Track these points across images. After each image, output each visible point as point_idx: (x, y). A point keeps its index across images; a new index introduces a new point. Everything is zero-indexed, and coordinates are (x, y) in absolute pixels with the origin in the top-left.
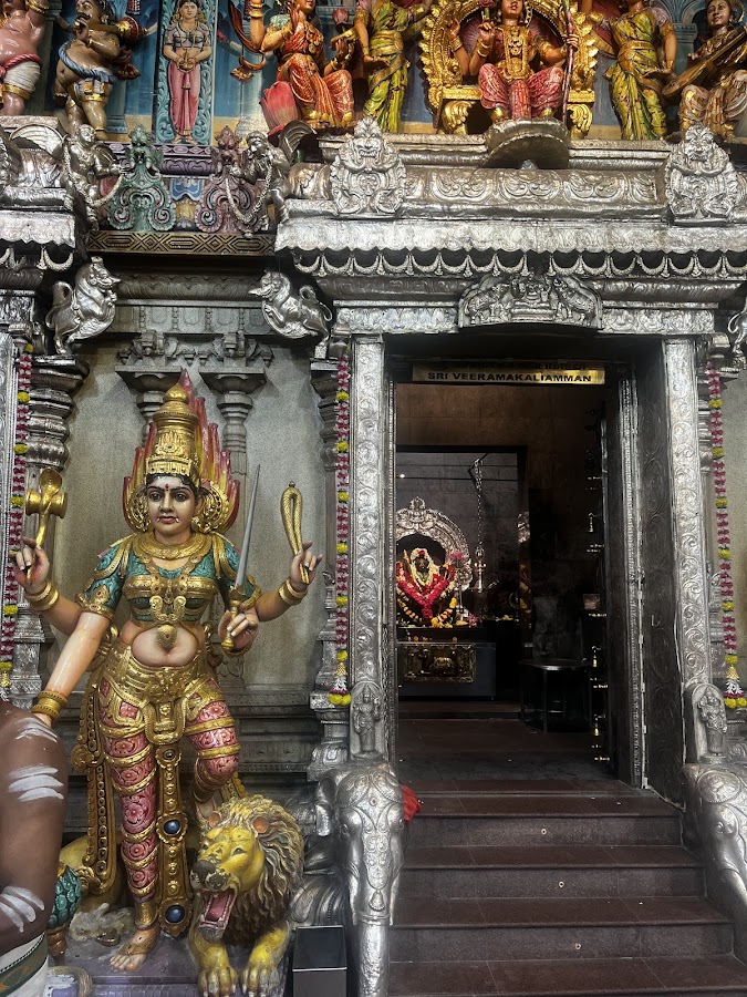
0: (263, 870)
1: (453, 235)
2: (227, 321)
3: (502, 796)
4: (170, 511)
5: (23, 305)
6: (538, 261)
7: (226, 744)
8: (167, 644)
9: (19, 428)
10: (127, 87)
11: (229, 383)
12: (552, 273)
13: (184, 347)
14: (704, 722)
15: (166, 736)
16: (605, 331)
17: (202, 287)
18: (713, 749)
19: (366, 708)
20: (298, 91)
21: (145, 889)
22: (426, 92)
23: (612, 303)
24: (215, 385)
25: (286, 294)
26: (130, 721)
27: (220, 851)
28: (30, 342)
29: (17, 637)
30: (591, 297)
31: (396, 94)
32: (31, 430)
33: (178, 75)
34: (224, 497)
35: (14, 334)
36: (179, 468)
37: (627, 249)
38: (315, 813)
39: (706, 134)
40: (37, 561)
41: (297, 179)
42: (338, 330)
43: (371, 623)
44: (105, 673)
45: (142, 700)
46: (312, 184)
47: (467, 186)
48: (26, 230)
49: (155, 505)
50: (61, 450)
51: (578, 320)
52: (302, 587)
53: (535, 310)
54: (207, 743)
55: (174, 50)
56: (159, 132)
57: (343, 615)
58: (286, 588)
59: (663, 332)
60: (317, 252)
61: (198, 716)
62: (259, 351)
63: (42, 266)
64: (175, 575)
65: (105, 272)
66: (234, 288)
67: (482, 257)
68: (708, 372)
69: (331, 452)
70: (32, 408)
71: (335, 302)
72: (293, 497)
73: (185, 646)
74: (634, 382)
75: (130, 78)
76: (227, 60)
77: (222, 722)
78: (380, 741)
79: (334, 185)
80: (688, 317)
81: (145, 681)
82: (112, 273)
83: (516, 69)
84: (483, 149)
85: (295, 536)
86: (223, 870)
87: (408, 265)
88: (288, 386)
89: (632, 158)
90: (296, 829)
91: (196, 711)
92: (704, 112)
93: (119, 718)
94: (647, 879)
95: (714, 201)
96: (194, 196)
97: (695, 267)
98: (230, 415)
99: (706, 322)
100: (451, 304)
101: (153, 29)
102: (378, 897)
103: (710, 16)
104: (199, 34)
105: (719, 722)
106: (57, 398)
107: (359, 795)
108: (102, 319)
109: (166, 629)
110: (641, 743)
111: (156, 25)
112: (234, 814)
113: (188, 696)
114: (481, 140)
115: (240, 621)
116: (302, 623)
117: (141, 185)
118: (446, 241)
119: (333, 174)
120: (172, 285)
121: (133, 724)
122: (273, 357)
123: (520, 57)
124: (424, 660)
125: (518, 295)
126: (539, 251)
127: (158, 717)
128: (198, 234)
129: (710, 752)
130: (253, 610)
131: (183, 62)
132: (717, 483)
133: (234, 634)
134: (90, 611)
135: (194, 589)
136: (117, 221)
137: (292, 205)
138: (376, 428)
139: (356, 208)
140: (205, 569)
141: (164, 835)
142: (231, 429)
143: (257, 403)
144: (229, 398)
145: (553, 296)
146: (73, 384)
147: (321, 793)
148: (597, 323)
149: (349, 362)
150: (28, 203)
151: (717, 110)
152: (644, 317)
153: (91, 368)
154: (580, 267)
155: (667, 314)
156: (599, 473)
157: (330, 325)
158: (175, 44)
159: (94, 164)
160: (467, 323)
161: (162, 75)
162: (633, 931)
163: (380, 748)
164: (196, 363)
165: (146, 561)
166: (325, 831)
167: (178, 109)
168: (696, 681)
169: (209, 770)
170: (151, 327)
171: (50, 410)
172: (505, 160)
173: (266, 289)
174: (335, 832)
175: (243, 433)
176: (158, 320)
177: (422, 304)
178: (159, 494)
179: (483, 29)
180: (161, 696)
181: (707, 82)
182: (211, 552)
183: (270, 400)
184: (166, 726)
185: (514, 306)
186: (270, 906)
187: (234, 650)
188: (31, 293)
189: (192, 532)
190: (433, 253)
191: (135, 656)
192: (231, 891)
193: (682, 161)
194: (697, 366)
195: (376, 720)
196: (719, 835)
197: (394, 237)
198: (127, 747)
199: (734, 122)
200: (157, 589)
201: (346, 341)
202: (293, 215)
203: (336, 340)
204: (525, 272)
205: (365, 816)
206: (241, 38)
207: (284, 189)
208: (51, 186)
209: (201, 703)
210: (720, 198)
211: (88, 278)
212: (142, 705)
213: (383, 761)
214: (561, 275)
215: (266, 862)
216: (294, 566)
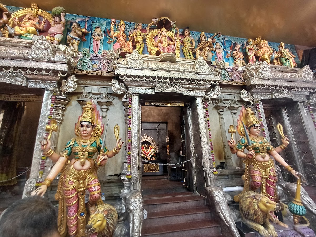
0: (106, 225)
1: (154, 74)
2: (104, 91)
3: (166, 198)
4: (85, 130)
5: (54, 85)
6: (171, 79)
7: (97, 190)
8: (83, 164)
9: (50, 113)
10: (84, 43)
11: (104, 104)
12: (174, 82)
13: (94, 96)
14: (209, 177)
15: (81, 189)
16: (185, 95)
17: (98, 83)
18: (212, 183)
19: (135, 179)
20: (121, 45)
21: (73, 233)
22: (147, 49)
23: (186, 89)
24: (100, 104)
25: (117, 84)
26: (71, 186)
27: (94, 221)
28: (55, 93)
29: (45, 165)
30: (182, 87)
31: (141, 48)
32: (54, 114)
33: (95, 42)
34: (100, 128)
35: (51, 91)
36: (88, 120)
37: (189, 78)
38: (121, 207)
39: (202, 58)
40: (47, 143)
41: (120, 61)
42: (128, 92)
43: (135, 158)
44: (65, 173)
45: (75, 179)
46: (123, 62)
47: (156, 64)
48: (56, 67)
49: (82, 129)
50: (61, 118)
51: (179, 92)
52: (119, 149)
53: (170, 89)
54: (92, 190)
55: (95, 37)
56: (90, 52)
57: (129, 156)
58: (115, 150)
59: (196, 95)
60: (124, 75)
61: (90, 183)
62: (111, 97)
63: (59, 75)
64: (86, 146)
65: (75, 78)
66: (106, 83)
67: (160, 78)
68: (205, 103)
69: (127, 119)
70: (54, 108)
71: (128, 87)
72: (117, 127)
73: (88, 164)
74: (190, 106)
75: (85, 41)
76: (106, 39)
77: (96, 185)
78: (138, 186)
79: (128, 62)
80: (200, 92)
81: (76, 174)
82: (77, 78)
83: (165, 45)
84: (159, 58)
85: (117, 136)
86: (94, 227)
87: (144, 79)
88: (117, 105)
89: (188, 62)
90: (116, 212)
91: (90, 182)
92: (201, 55)
93: (68, 185)
94: (200, 216)
95: (204, 70)
96: (97, 63)
97: (201, 82)
98: (103, 111)
99: (204, 94)
100: (153, 88)
101: (90, 32)
102: (137, 229)
103: (201, 38)
104: (100, 34)
105: (213, 177)
106: (61, 106)
107: (133, 201)
108: (74, 88)
109: (83, 160)
110: (195, 183)
111: (91, 31)
112: (99, 210)
113: (88, 178)
114: (159, 57)
115: (102, 158)
116: (119, 158)
117: (85, 60)
118: (152, 75)
119: (128, 60)
120: (91, 82)
121: (72, 186)
122: (114, 98)
123: (166, 43)
124: (148, 167)
125: (167, 86)
126: (171, 77)
127: (79, 184)
128: (97, 71)
129: (211, 184)
130: (106, 155)
131: (97, 39)
132: (208, 125)
133: (100, 161)
134: (62, 156)
135: (91, 150)
136: (79, 67)
137: (119, 65)
138: (137, 113)
139: (133, 67)
140: (94, 145)
141: (79, 217)
142: (104, 114)
143: (110, 108)
144: (103, 107)
145: (174, 87)
146: (66, 103)
147: (123, 201)
148: (183, 93)
149: (131, 99)
150: (57, 61)
151: (203, 54)
152: (192, 92)
153: (71, 100)
154: (180, 81)
155: (196, 92)
156: (183, 125)
157: (127, 91)
158: (95, 35)
159: (74, 55)
160: (157, 92)
161: (92, 41)
162: (198, 230)
163: (138, 188)
164: (96, 99)
165: (79, 143)
166: (124, 211)
167: (95, 48)
168: (207, 168)
169: (93, 198)
170: (86, 91)
171: (59, 109)
172: (164, 60)
173: (113, 83)
174: (126, 211)
175: (106, 115)
176: (87, 90)
177: (147, 88)
178: (83, 126)
179: (159, 37)
180: (80, 178)
181: (201, 50)
182: (96, 141)
183: (113, 107)
184: (81, 186)
185: (166, 89)
186: (108, 235)
187: (100, 165)
188: (57, 82)
189: (91, 136)
190: (149, 77)
191: (74, 168)
192: (96, 233)
193: (198, 62)
194: (203, 102)
195: (137, 181)
196: (216, 204)
197: (141, 73)
198: (70, 193)
199: (206, 57)
200: (81, 150)
201: (130, 94)
202: (119, 67)
203: (128, 94)
204: (169, 81)
205: (134, 207)
206: (109, 36)
207: (117, 62)
208: (63, 58)
209: (91, 180)
210: (205, 70)
211: (70, 79)
212: (75, 181)
213: (139, 191)
214: (176, 83)
215: (107, 223)
216: (117, 144)
